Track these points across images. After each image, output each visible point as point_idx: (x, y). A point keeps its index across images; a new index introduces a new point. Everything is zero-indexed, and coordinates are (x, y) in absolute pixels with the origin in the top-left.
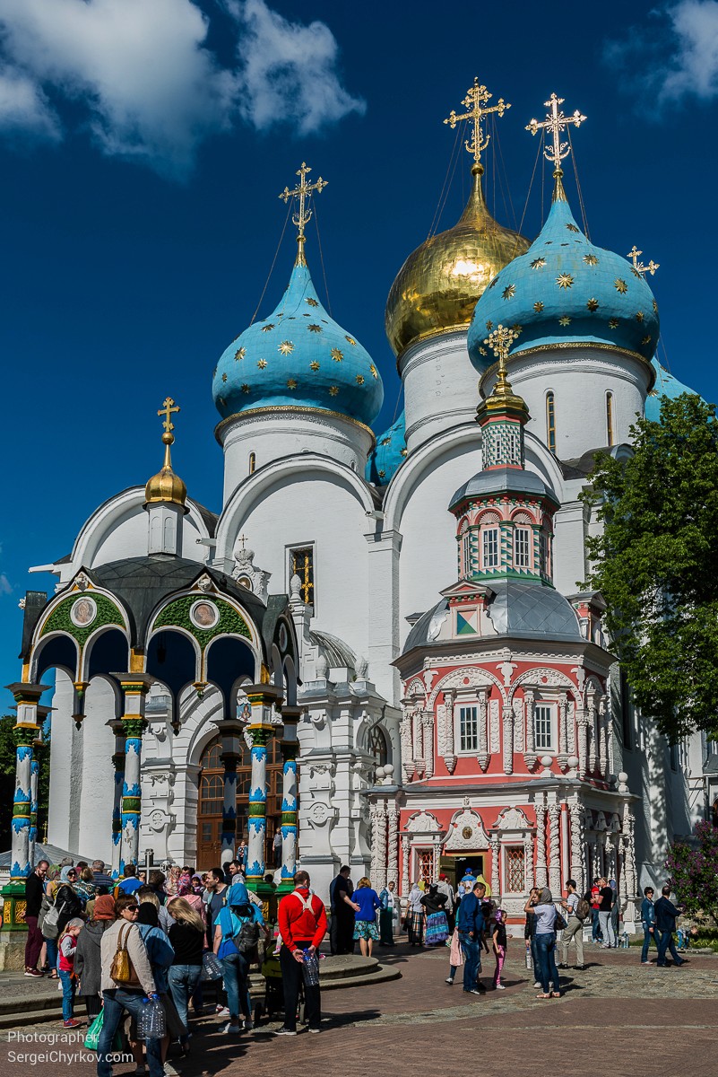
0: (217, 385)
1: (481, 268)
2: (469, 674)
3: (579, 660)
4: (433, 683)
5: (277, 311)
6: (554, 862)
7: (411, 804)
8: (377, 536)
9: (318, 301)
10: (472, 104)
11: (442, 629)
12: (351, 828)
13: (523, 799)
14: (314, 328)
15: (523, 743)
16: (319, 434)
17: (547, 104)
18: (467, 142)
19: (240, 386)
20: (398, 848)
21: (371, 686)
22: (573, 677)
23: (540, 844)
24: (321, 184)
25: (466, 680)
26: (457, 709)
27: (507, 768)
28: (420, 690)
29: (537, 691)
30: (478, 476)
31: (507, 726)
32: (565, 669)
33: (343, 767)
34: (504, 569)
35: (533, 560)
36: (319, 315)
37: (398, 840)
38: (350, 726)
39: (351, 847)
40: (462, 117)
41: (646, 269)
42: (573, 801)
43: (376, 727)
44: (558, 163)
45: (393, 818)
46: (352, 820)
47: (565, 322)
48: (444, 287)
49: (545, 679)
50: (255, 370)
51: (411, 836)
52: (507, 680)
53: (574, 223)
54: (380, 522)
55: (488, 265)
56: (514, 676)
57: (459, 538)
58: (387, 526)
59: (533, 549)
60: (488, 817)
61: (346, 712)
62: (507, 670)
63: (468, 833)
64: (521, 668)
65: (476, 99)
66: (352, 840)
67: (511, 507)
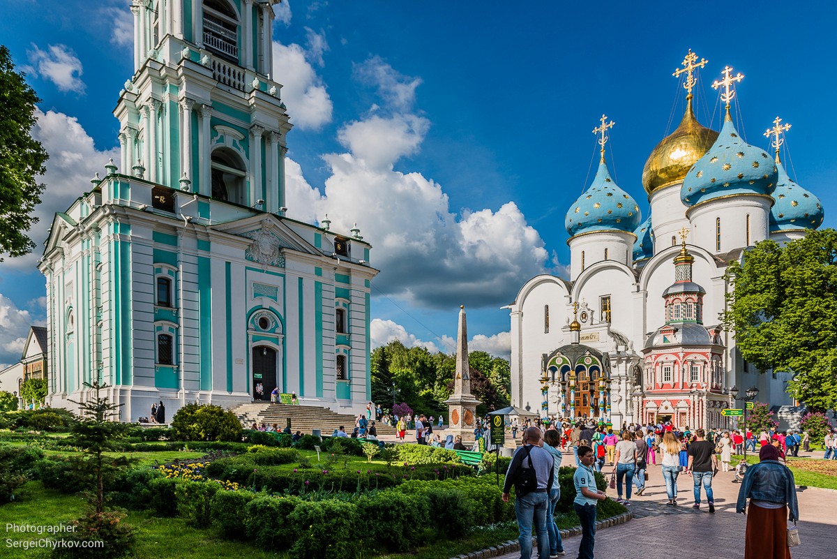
0: (567, 224)
1: (689, 153)
2: (668, 357)
3: (710, 350)
4: (655, 359)
5: (592, 187)
6: (696, 418)
7: (647, 398)
8: (638, 291)
9: (611, 179)
10: (688, 63)
11: (658, 341)
12: (627, 403)
13: (687, 397)
14: (610, 194)
15: (687, 379)
16: (612, 240)
17: (723, 72)
18: (684, 83)
19: (577, 223)
20: (642, 412)
21: (634, 352)
22: (707, 357)
23: (692, 412)
24: (612, 124)
25: (667, 358)
26: (664, 368)
27: (681, 387)
28: (650, 361)
29: (693, 362)
30: (673, 286)
31: (681, 374)
32: (704, 354)
33: (623, 382)
34: (682, 319)
35: (694, 315)
36: (612, 186)
37: (642, 409)
38: (626, 367)
39: (627, 410)
40: (682, 71)
41: (784, 128)
42: (704, 398)
43: (636, 366)
44: (728, 102)
45: (640, 403)
46: (627, 400)
47: (727, 185)
48: (671, 164)
49: (696, 358)
50: (584, 217)
51: (647, 408)
52: (681, 358)
53: (735, 132)
54: (638, 287)
55: (692, 151)
56: (684, 357)
57: (666, 307)
58: (641, 288)
59: (694, 311)
60: (674, 403)
61: (624, 362)
62: (681, 355)
63: (667, 408)
64: (688, 354)
65: (690, 60)
66: (627, 408)
67: (685, 296)
